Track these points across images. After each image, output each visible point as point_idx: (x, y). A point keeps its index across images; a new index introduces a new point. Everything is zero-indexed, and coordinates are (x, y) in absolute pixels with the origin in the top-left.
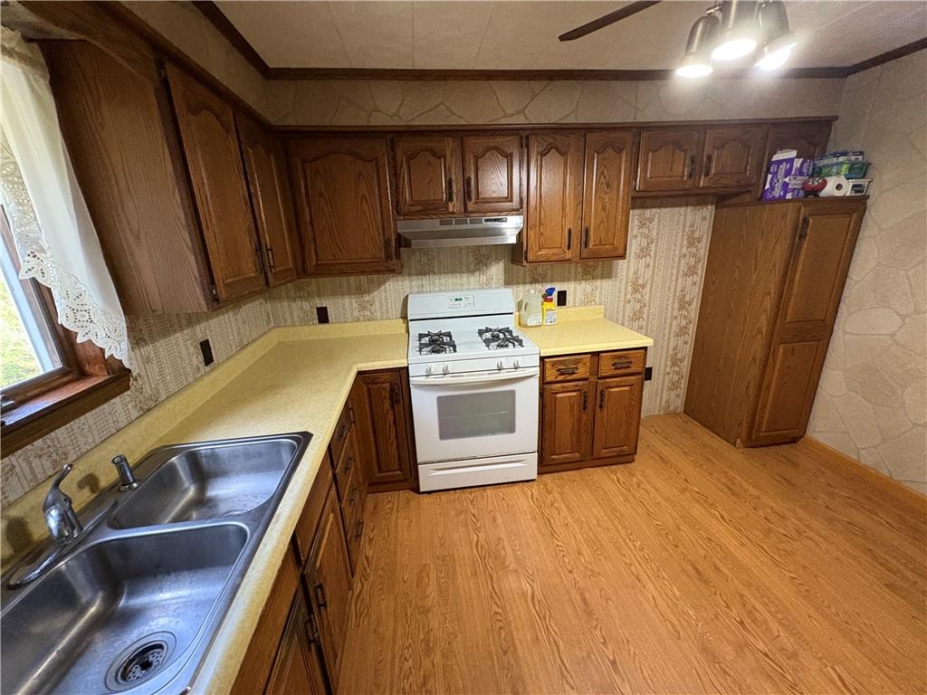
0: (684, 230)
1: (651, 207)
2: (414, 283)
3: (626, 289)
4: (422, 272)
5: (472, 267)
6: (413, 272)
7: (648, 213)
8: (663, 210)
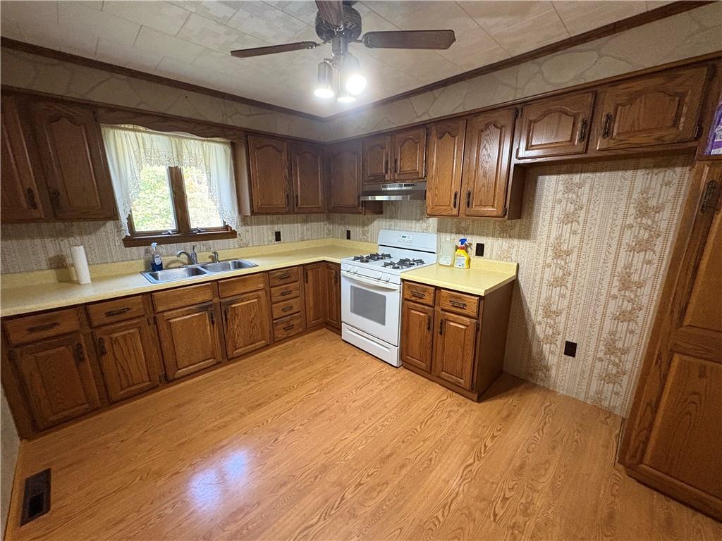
0: (630, 197)
1: (581, 172)
2: (388, 223)
3: (546, 253)
4: (392, 217)
5: (418, 217)
6: (388, 216)
7: (577, 178)
8: (598, 174)
